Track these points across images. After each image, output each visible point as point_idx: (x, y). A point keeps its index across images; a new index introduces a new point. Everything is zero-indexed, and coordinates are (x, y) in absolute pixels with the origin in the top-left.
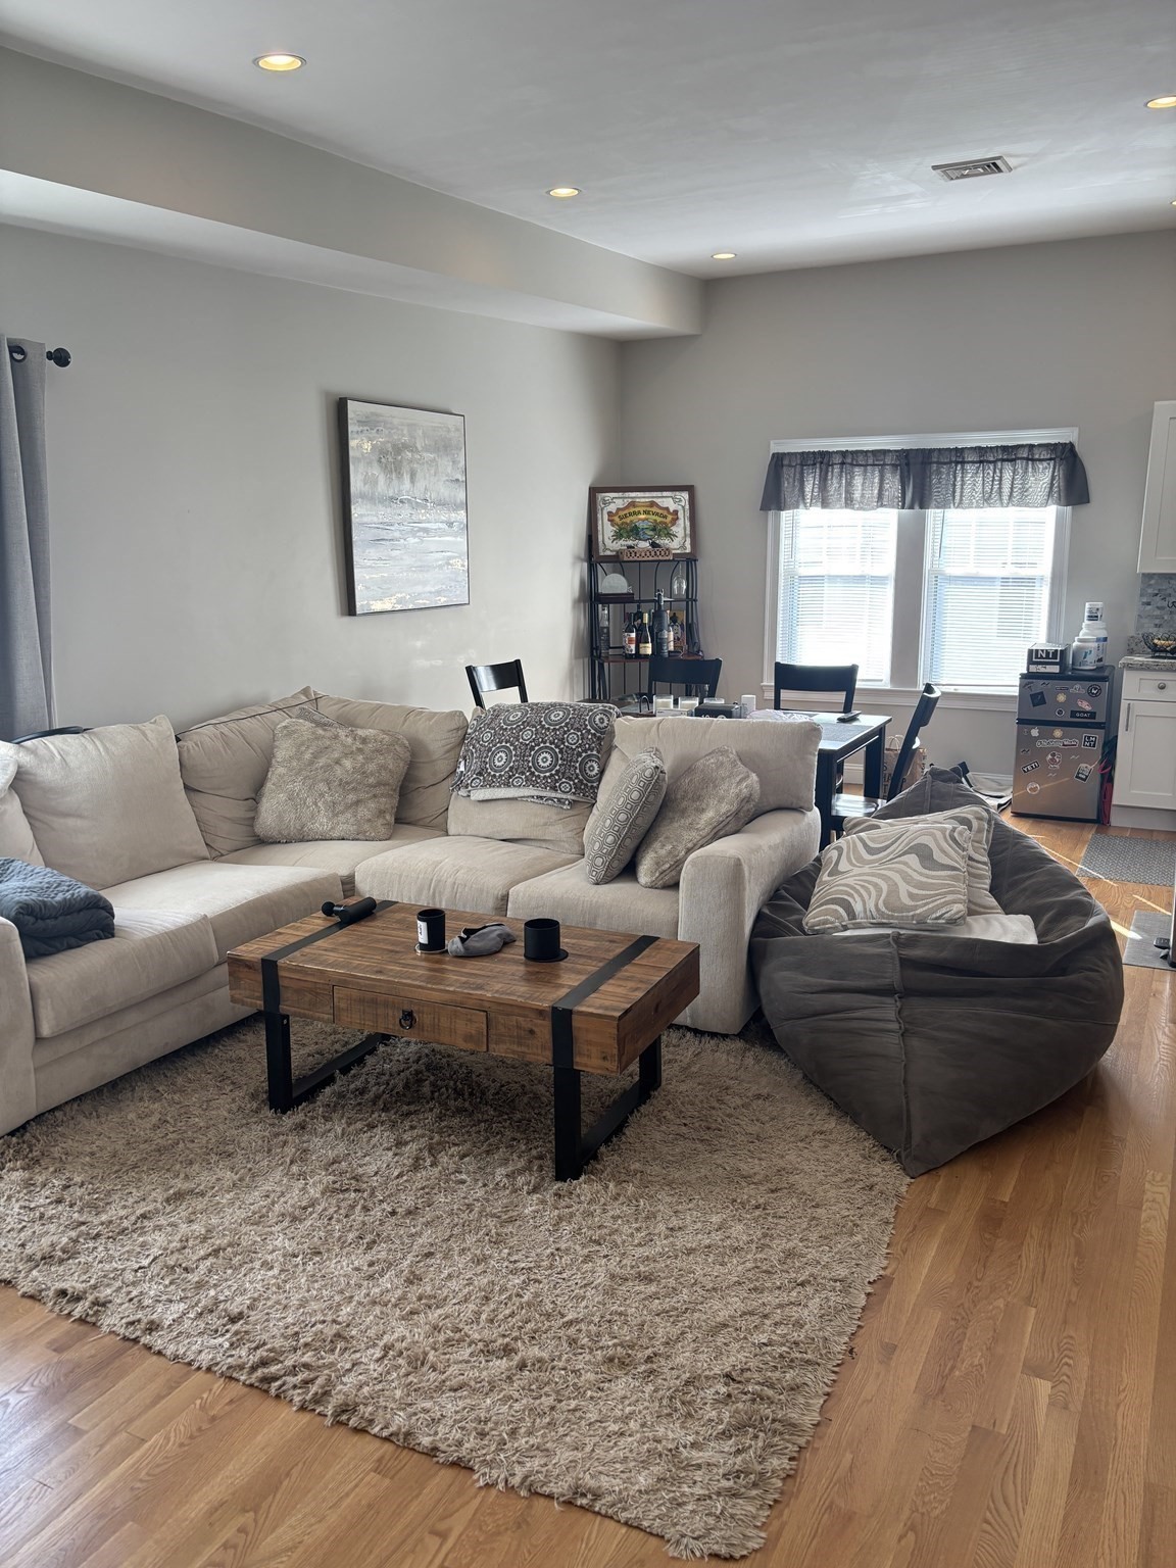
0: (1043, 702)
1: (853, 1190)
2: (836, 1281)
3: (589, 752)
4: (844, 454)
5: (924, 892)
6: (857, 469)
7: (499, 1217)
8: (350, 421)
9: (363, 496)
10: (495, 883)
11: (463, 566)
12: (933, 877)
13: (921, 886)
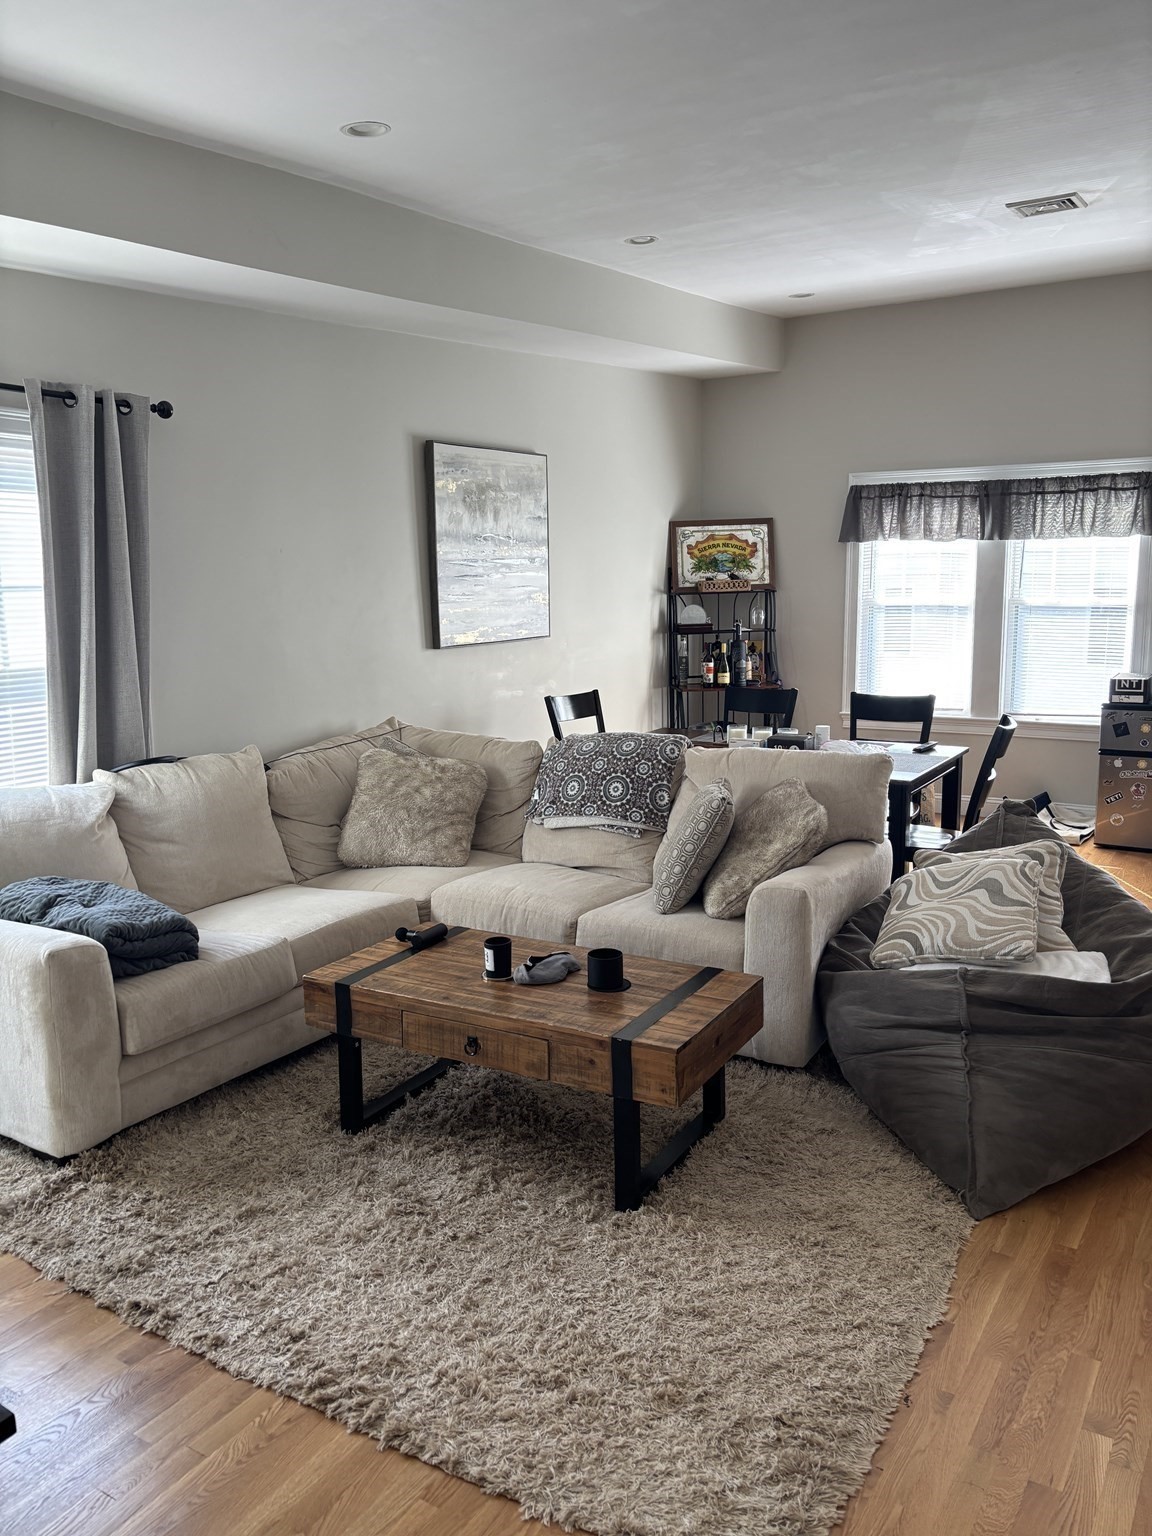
0: (1126, 732)
1: (915, 1230)
2: (893, 1325)
3: (660, 782)
4: (922, 486)
5: (993, 928)
6: (935, 501)
7: (558, 1245)
8: (435, 463)
9: (448, 534)
10: (564, 911)
11: (544, 599)
12: (1002, 913)
13: (990, 921)
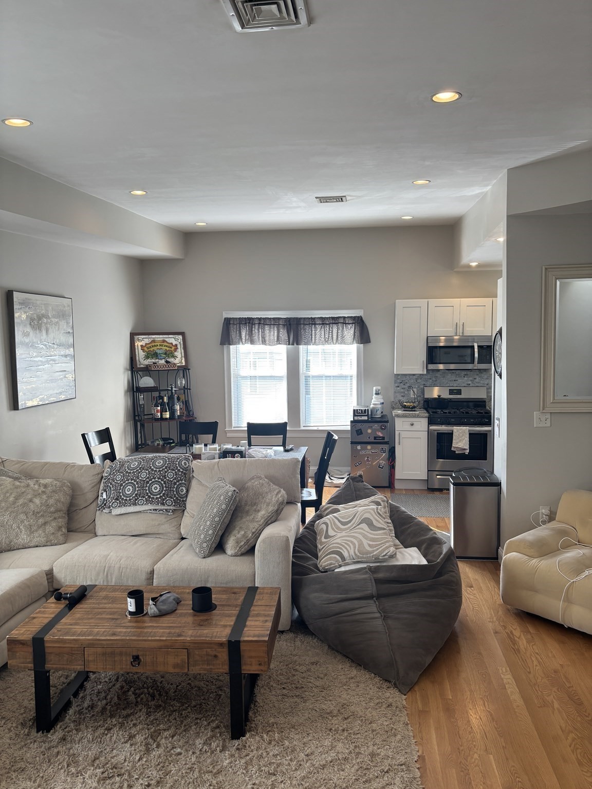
0: (361, 433)
1: (382, 709)
2: (401, 765)
3: (180, 482)
4: (260, 319)
5: (375, 543)
6: (266, 326)
7: (211, 772)
8: (14, 303)
9: (22, 343)
10: (144, 564)
11: (72, 378)
12: (377, 535)
13: (373, 540)
